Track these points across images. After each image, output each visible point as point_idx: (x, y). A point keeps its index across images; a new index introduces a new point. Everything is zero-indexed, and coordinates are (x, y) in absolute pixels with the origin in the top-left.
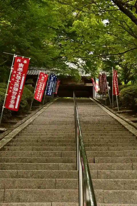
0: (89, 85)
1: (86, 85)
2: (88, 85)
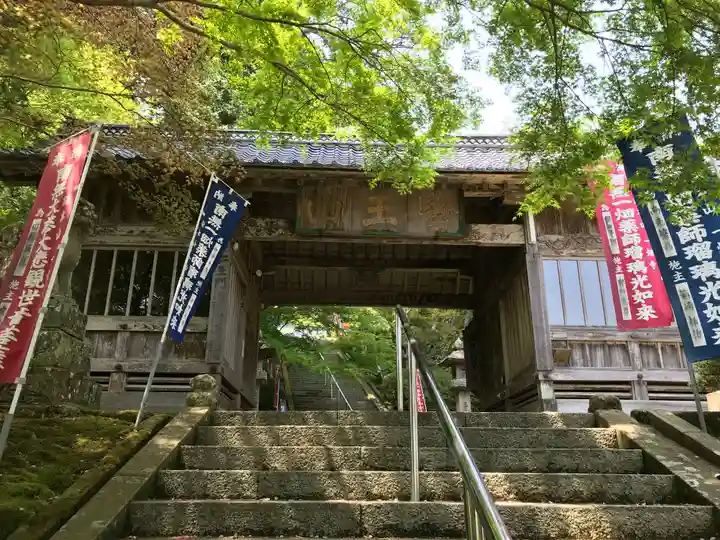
0: (499, 241)
1: (472, 240)
2: (488, 235)
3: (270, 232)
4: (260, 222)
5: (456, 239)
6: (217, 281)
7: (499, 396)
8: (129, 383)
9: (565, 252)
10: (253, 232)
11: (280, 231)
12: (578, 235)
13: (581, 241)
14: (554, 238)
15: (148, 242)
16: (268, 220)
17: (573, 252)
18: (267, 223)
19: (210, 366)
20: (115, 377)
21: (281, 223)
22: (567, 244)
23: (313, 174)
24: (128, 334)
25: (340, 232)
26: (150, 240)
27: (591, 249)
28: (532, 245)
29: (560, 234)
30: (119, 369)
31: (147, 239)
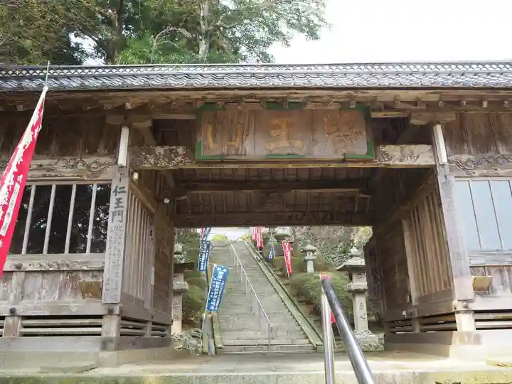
3: (171, 160)
4: (160, 150)
5: (365, 161)
6: (114, 214)
7: (404, 313)
8: (25, 327)
9: (477, 173)
10: (152, 161)
11: (180, 158)
12: (490, 154)
13: (491, 160)
14: (465, 157)
15: (45, 176)
16: (167, 147)
17: (485, 171)
18: (165, 151)
19: (107, 306)
20: (10, 321)
21: (181, 150)
22: (477, 164)
23: (210, 97)
24: (23, 274)
25: (243, 158)
26: (48, 173)
27: (502, 169)
28: (443, 165)
29: (470, 153)
30: (13, 312)
31: (44, 172)
